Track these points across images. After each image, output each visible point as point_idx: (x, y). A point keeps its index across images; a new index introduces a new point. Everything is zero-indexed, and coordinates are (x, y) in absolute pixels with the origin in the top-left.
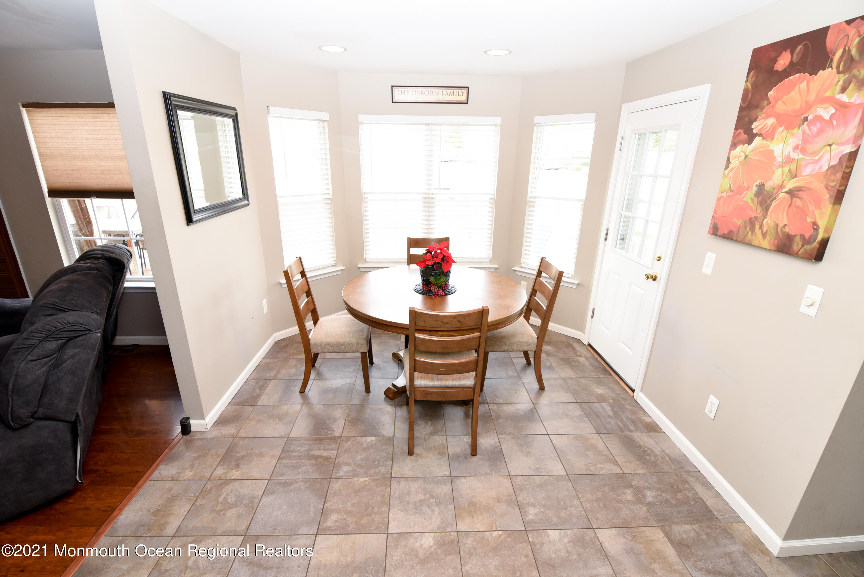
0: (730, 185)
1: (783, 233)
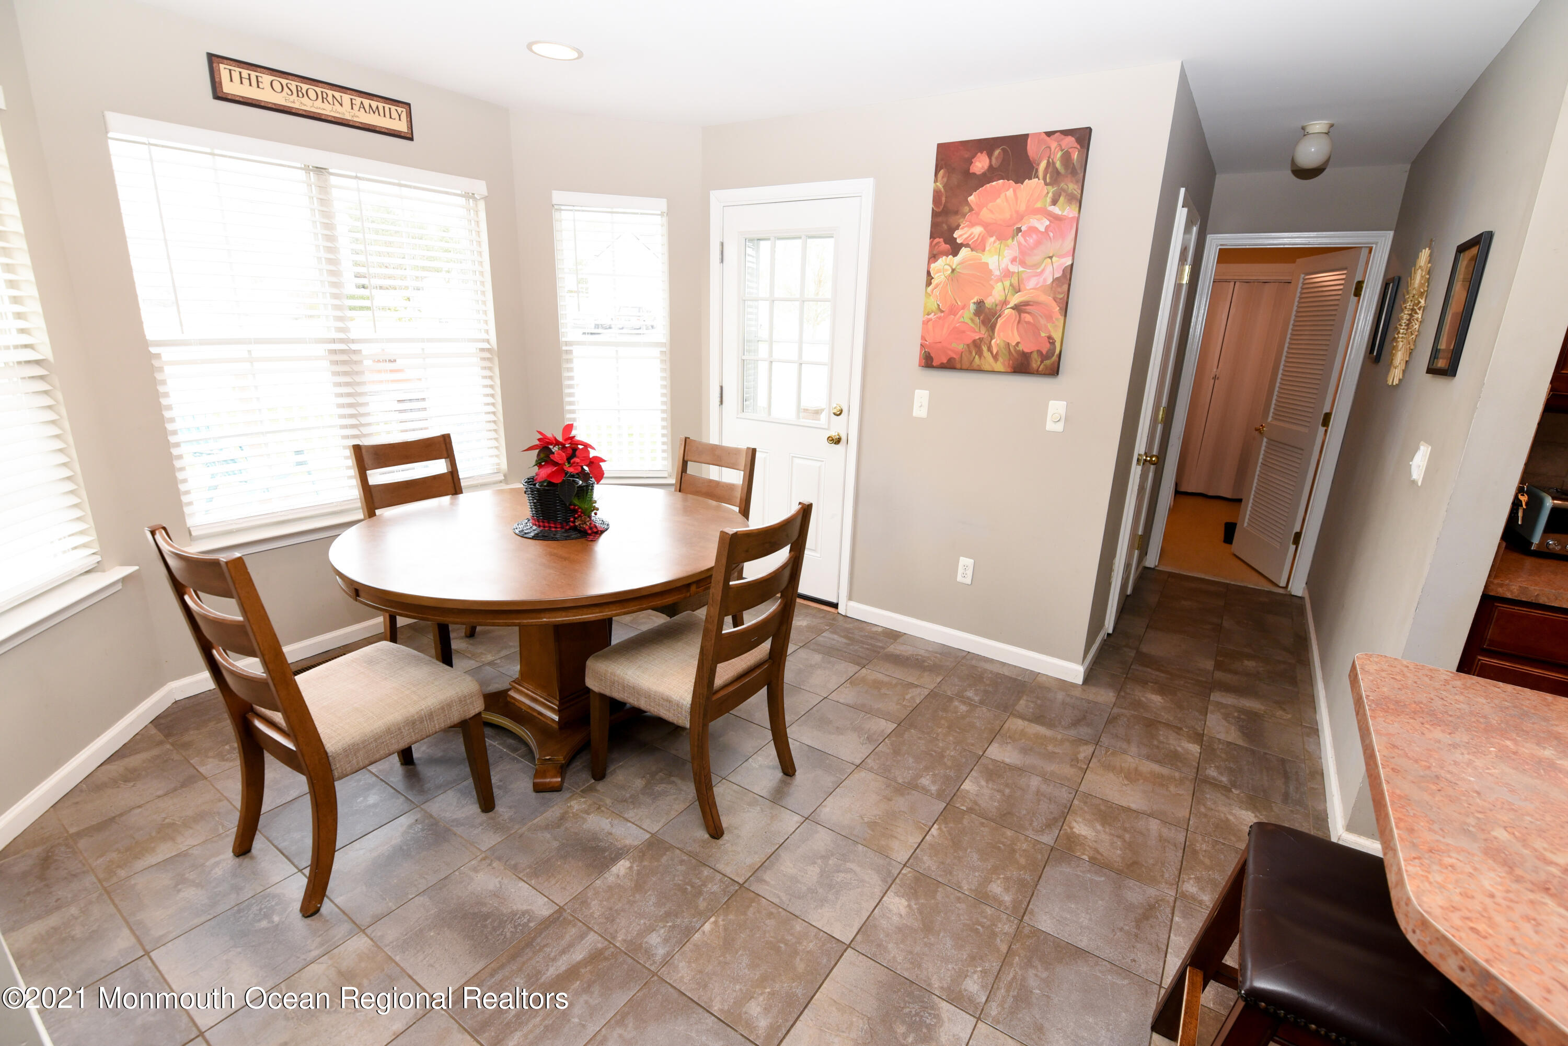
0: (938, 305)
1: (1018, 352)
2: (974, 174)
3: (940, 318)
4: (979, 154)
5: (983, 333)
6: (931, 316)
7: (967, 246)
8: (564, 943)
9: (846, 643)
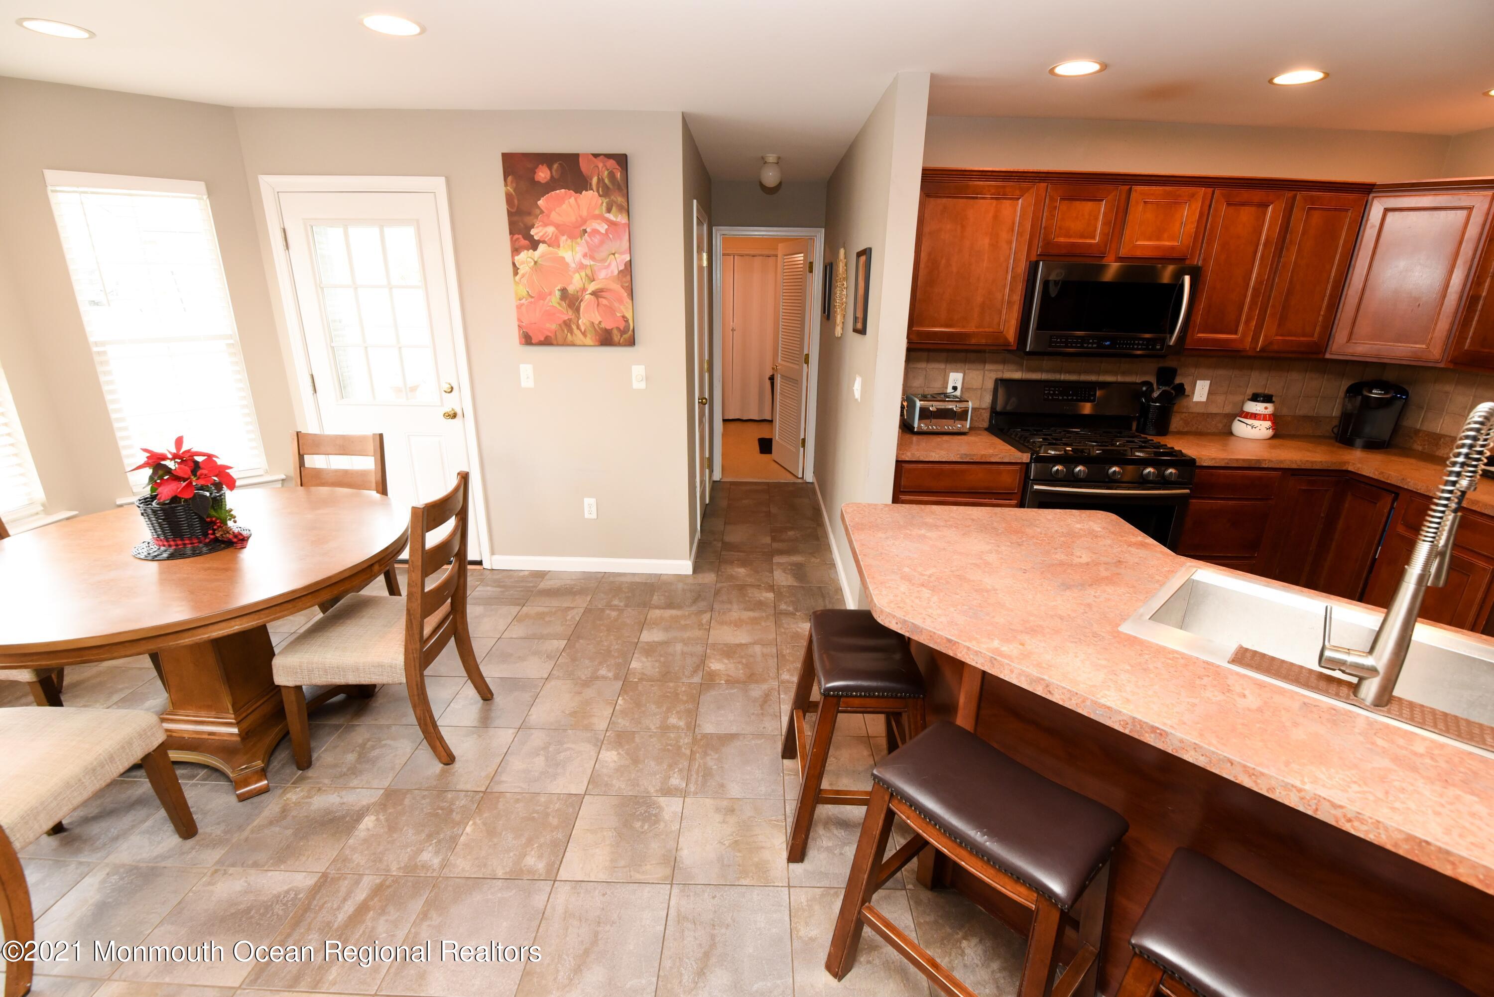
0: (528, 292)
1: (601, 329)
2: (539, 182)
3: (531, 303)
4: (540, 166)
5: (570, 314)
6: (523, 301)
7: (544, 242)
8: (342, 894)
9: (501, 591)
